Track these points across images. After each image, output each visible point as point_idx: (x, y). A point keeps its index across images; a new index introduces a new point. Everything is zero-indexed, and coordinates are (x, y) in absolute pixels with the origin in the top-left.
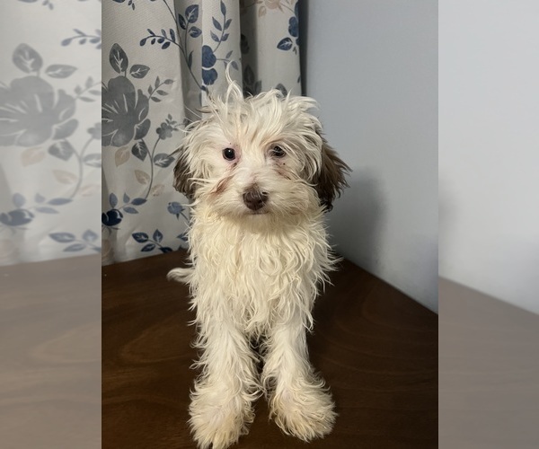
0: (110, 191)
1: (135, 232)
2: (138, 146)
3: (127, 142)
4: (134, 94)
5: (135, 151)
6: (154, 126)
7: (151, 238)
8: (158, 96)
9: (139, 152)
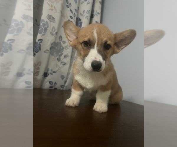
0: (49, 67)
1: (50, 81)
2: (59, 58)
3: (57, 56)
4: (61, 47)
5: (58, 59)
6: (64, 54)
7: (53, 84)
8: (67, 49)
9: (59, 60)
